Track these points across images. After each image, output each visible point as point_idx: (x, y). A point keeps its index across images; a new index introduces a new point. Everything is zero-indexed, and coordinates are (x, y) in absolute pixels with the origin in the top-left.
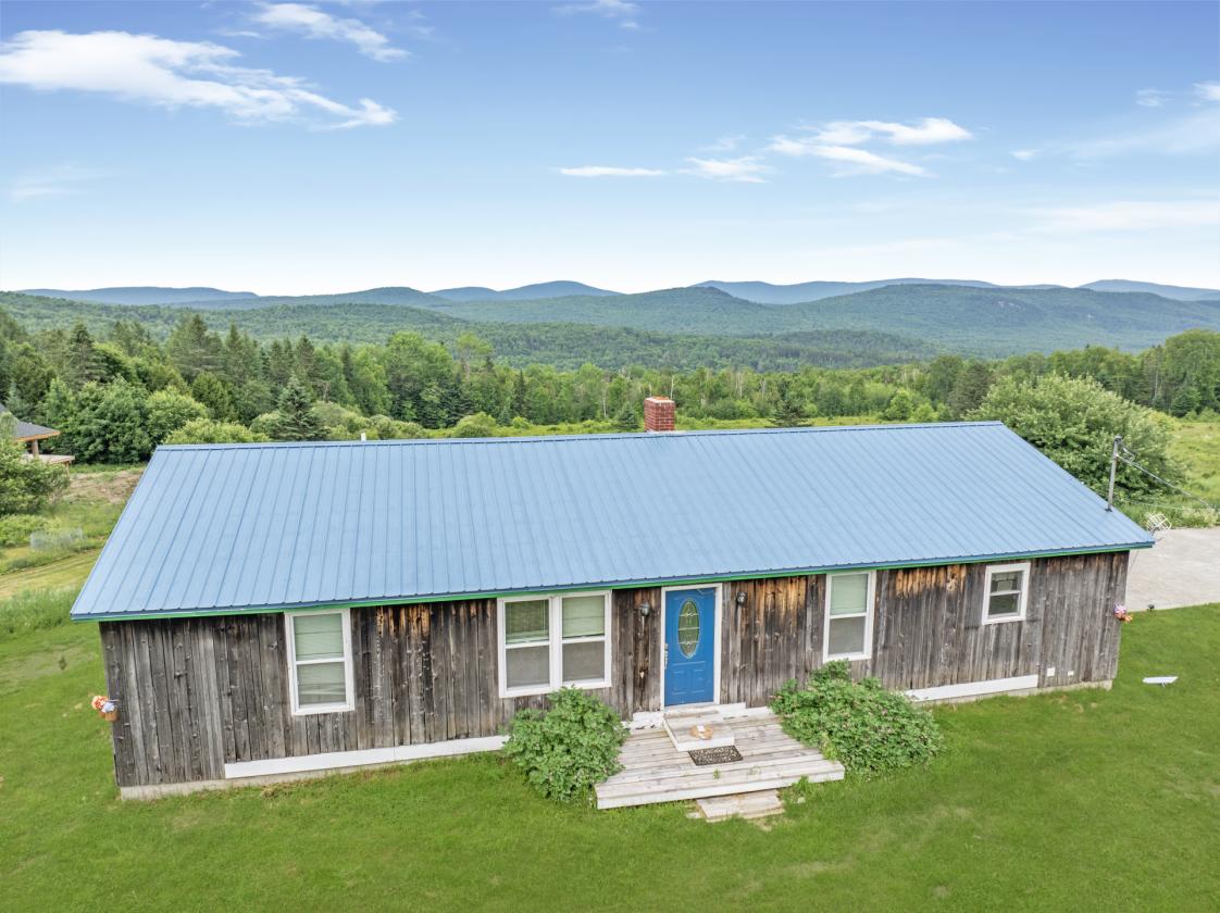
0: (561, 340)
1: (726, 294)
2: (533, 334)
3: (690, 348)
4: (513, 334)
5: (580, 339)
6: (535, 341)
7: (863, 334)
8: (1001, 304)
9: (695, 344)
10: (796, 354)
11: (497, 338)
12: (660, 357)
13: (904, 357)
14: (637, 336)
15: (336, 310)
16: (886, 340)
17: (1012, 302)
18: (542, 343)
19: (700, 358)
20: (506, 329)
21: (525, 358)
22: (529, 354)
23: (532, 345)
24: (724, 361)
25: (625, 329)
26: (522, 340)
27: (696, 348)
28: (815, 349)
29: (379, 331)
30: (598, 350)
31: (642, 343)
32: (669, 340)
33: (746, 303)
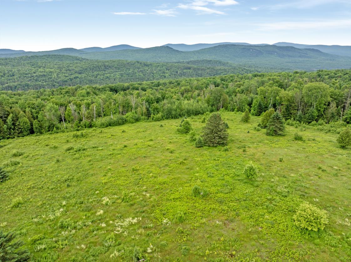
0: (116, 66)
1: (172, 48)
2: (107, 64)
3: (157, 67)
4: (100, 64)
5: (122, 65)
6: (107, 66)
7: (211, 61)
8: (251, 50)
9: (159, 66)
10: (190, 68)
11: (94, 66)
12: (147, 70)
13: (222, 68)
14: (141, 63)
15: (44, 57)
16: (218, 62)
17: (255, 49)
18: (110, 67)
19: (160, 70)
20: (98, 62)
21: (104, 72)
22: (105, 71)
23: (106, 67)
24: (167, 71)
25: (137, 61)
26: (103, 66)
27: (159, 67)
28: (195, 66)
29: (56, 64)
30: (128, 69)
31: (143, 66)
32: (151, 65)
33: (177, 51)
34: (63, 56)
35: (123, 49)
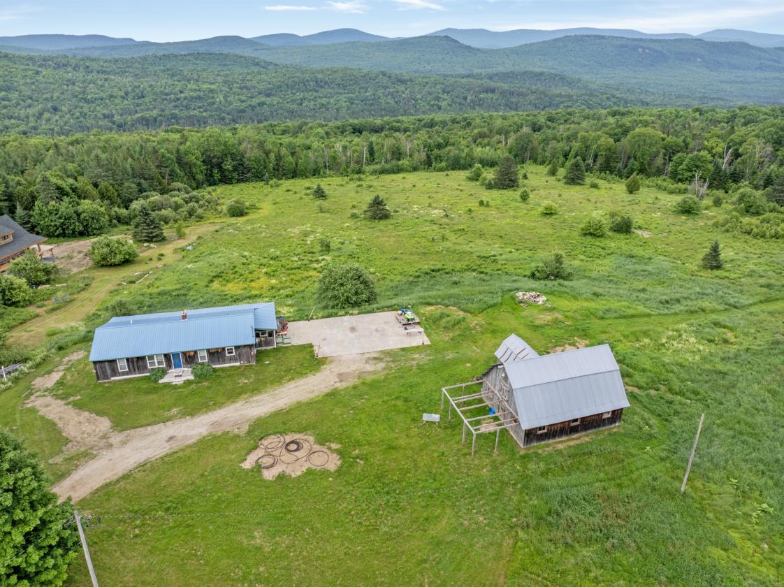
0: (339, 81)
1: (456, 41)
2: (320, 76)
3: (424, 86)
4: (307, 76)
5: (351, 80)
6: (321, 82)
7: (542, 74)
8: (640, 50)
9: (427, 83)
10: (493, 91)
11: (296, 80)
12: (403, 92)
13: (563, 93)
14: (390, 77)
15: (188, 58)
16: (557, 79)
17: (648, 49)
18: (326, 83)
19: (430, 93)
20: (302, 73)
21: (315, 94)
22: (317, 91)
23: (320, 84)
24: (445, 96)
25: (382, 72)
26: (312, 80)
27: (428, 86)
28: (506, 87)
29: (218, 75)
30: (363, 88)
31: (393, 83)
32: (411, 80)
33: (469, 48)
34: (227, 55)
35: (347, 40)
